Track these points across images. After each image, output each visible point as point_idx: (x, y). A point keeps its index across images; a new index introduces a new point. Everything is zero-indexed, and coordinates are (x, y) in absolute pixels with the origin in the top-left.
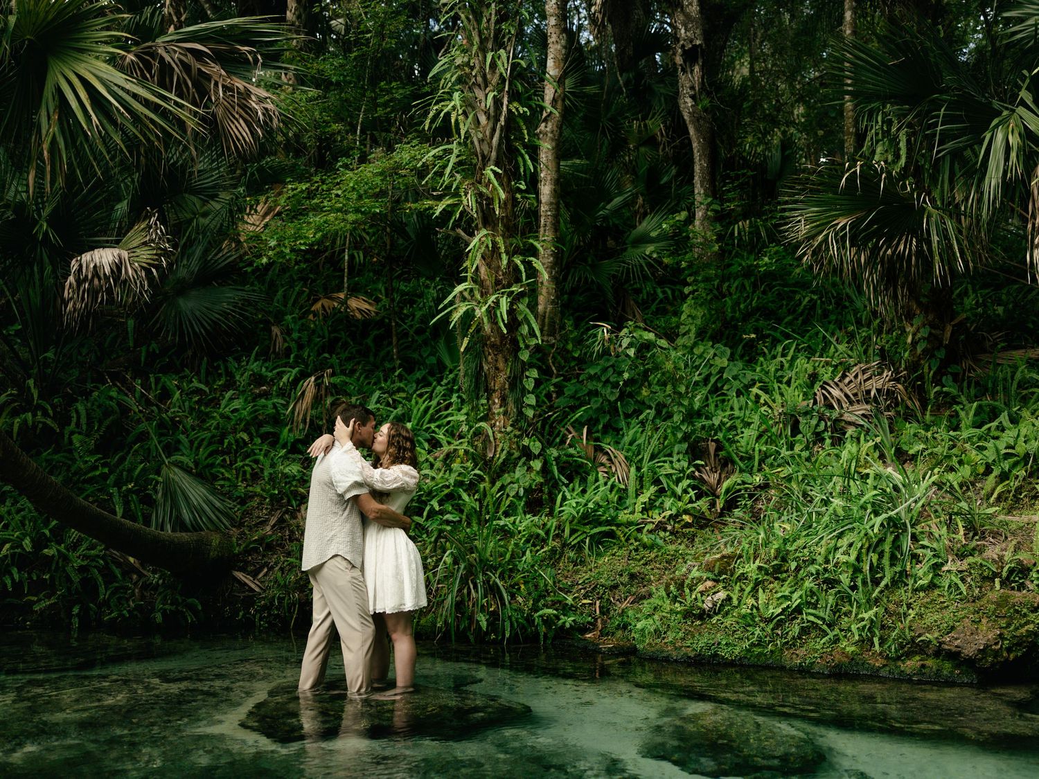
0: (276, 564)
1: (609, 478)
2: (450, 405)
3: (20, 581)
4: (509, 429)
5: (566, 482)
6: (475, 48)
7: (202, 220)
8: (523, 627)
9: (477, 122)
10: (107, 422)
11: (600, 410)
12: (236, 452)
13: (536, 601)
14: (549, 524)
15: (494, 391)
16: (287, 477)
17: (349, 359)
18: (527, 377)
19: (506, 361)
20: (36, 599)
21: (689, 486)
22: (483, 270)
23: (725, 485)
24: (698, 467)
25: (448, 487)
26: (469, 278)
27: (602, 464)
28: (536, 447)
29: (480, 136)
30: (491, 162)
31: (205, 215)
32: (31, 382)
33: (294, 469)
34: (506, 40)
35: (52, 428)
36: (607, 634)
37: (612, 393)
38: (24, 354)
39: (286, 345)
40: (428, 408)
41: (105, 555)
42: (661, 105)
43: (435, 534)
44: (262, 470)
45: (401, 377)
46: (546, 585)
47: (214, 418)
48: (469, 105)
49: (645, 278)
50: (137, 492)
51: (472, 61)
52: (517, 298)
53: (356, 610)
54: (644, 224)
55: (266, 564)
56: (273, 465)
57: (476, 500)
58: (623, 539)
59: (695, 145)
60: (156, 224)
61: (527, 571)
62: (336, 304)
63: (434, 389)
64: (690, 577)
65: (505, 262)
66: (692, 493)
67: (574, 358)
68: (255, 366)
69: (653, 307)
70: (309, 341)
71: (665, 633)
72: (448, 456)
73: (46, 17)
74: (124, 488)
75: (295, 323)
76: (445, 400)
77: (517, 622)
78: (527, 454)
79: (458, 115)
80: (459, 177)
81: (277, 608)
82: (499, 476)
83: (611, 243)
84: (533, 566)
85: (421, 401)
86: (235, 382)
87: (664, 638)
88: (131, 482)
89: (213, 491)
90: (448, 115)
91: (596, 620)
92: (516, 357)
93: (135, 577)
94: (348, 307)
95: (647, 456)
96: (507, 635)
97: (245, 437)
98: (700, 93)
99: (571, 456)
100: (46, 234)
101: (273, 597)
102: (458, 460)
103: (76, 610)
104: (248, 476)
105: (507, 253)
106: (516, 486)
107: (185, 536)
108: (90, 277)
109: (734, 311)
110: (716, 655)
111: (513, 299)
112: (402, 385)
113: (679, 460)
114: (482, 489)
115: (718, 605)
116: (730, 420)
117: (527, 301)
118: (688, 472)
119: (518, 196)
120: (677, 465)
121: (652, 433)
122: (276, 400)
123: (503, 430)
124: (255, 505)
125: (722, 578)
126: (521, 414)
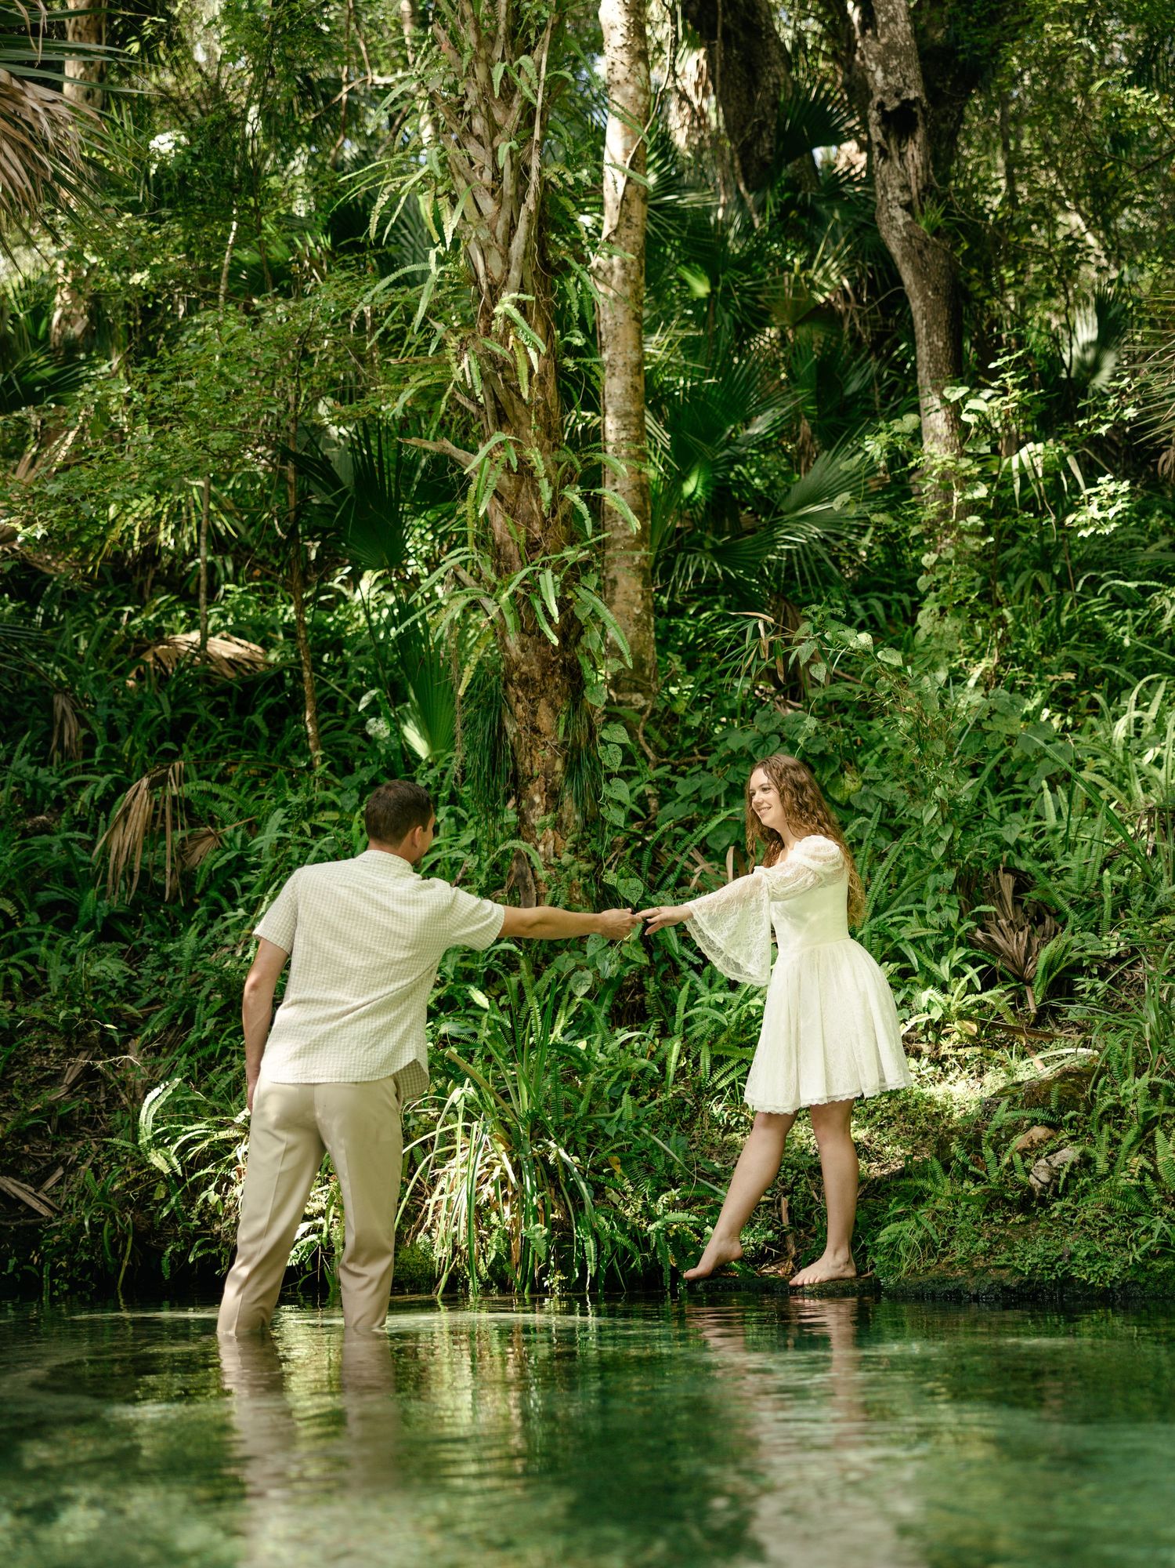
0: (82, 1158)
4: (566, 858)
5: (695, 961)
6: (468, 58)
8: (624, 1253)
9: (477, 210)
13: (649, 1199)
14: (665, 1047)
15: (531, 779)
16: (98, 983)
17: (213, 756)
18: (605, 743)
19: (556, 711)
21: (965, 960)
22: (499, 522)
23: (1044, 955)
24: (982, 920)
26: (470, 538)
29: (485, 236)
30: (510, 287)
33: (110, 968)
34: (532, 34)
39: (84, 732)
44: (44, 974)
45: (325, 783)
48: (457, 176)
51: (461, 85)
52: (574, 574)
54: (817, 470)
55: (61, 1161)
56: (68, 961)
57: (502, 1009)
59: (916, 304)
62: (183, 653)
64: (995, 1123)
65: (546, 497)
66: (971, 972)
67: (690, 731)
70: (132, 722)
71: (946, 1244)
75: (100, 689)
79: (437, 197)
80: (441, 329)
81: (89, 1250)
82: (549, 959)
84: (637, 1126)
87: (944, 1254)
91: (783, 1236)
92: (577, 701)
94: (207, 657)
96: (591, 1270)
97: (9, 907)
98: (922, 198)
101: (80, 1225)
104: (16, 988)
105: (550, 479)
106: (588, 974)
110: (1067, 1280)
111: (566, 579)
112: (331, 795)
113: (938, 908)
114: (514, 987)
115: (1063, 1176)
116: (1038, 838)
117: (593, 580)
118: (960, 931)
119: (569, 363)
120: (934, 919)
121: (871, 866)
122: (69, 835)
123: (553, 861)
124: (33, 1045)
125: (1067, 1117)
126: (593, 823)
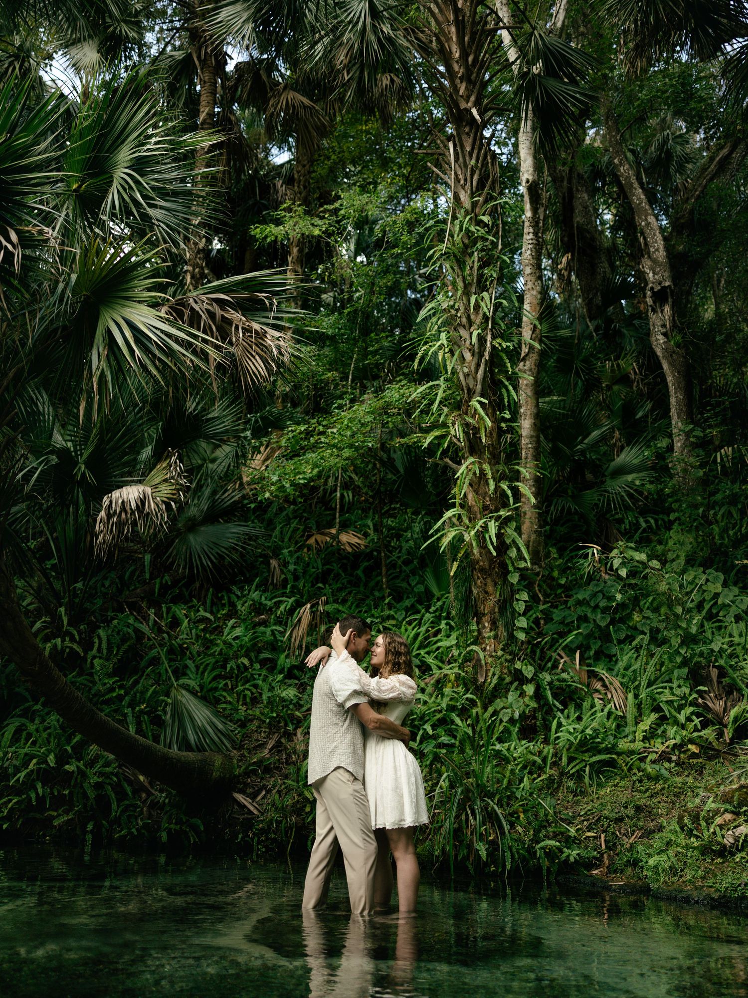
0: (274, 786)
1: (605, 706)
2: (439, 631)
3: (43, 795)
4: (500, 653)
5: (561, 707)
6: (460, 292)
7: (210, 466)
8: (524, 860)
9: (463, 358)
10: (125, 647)
11: (590, 636)
12: (237, 676)
13: (537, 831)
14: (546, 750)
15: (484, 615)
16: (285, 701)
17: (340, 590)
18: (517, 600)
19: (496, 584)
20: (55, 814)
21: (692, 713)
22: (470, 496)
23: (733, 713)
24: (701, 694)
25: (440, 711)
26: (457, 504)
27: (597, 691)
28: (528, 671)
29: (466, 370)
30: (477, 394)
31: (213, 461)
32: (62, 609)
33: (290, 693)
34: (488, 283)
35: (78, 652)
36: (616, 871)
37: (603, 618)
38: (58, 586)
39: (283, 576)
40: (417, 635)
41: (118, 772)
42: (631, 346)
43: (431, 757)
44: (261, 694)
45: (390, 606)
46: (546, 815)
47: (217, 645)
48: (454, 344)
49: (627, 508)
50: (148, 713)
51: (457, 305)
52: (505, 522)
53: (359, 825)
54: (623, 456)
55: (264, 787)
56: (271, 689)
57: (468, 725)
58: (625, 769)
59: (669, 379)
60: (176, 462)
61: (526, 799)
62: (328, 539)
63: (423, 616)
64: (706, 808)
65: (492, 486)
66: (697, 721)
67: (560, 586)
68: (255, 595)
69: (637, 537)
70: (305, 572)
71: (682, 870)
72: (438, 681)
73: (100, 274)
74: (137, 709)
75: (291, 556)
76: (433, 628)
77: (518, 853)
78: (520, 678)
79: (445, 353)
80: (446, 410)
81: (275, 832)
82: (491, 702)
83: (589, 476)
84: (531, 794)
85: (410, 628)
86: (236, 612)
87: (681, 876)
88: (143, 704)
89: (217, 714)
90: (435, 354)
91: (602, 855)
92: (505, 580)
93: (144, 795)
94: (339, 542)
95: (644, 683)
96: (508, 867)
97: (246, 661)
98: (672, 330)
99: (564, 680)
100: (83, 474)
101: (271, 820)
102: (450, 685)
103: (90, 827)
104: (248, 700)
105: (494, 478)
106: (509, 710)
107: (191, 756)
108: (118, 511)
109: (722, 538)
110: (743, 897)
111: (501, 523)
112: (392, 613)
113: (679, 686)
114: (474, 715)
115: (741, 841)
116: (730, 646)
117: (514, 525)
118: (691, 698)
119: (503, 425)
120: (678, 692)
121: (647, 660)
122: (274, 628)
123: (494, 654)
124: (254, 728)
125: (742, 810)
126: (512, 637)
